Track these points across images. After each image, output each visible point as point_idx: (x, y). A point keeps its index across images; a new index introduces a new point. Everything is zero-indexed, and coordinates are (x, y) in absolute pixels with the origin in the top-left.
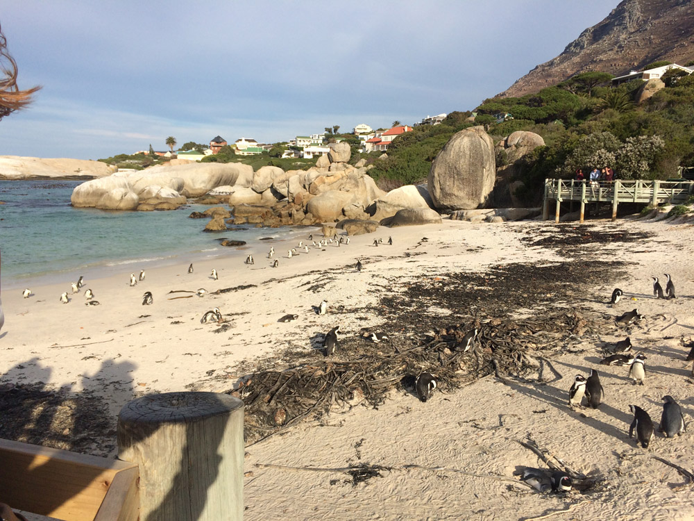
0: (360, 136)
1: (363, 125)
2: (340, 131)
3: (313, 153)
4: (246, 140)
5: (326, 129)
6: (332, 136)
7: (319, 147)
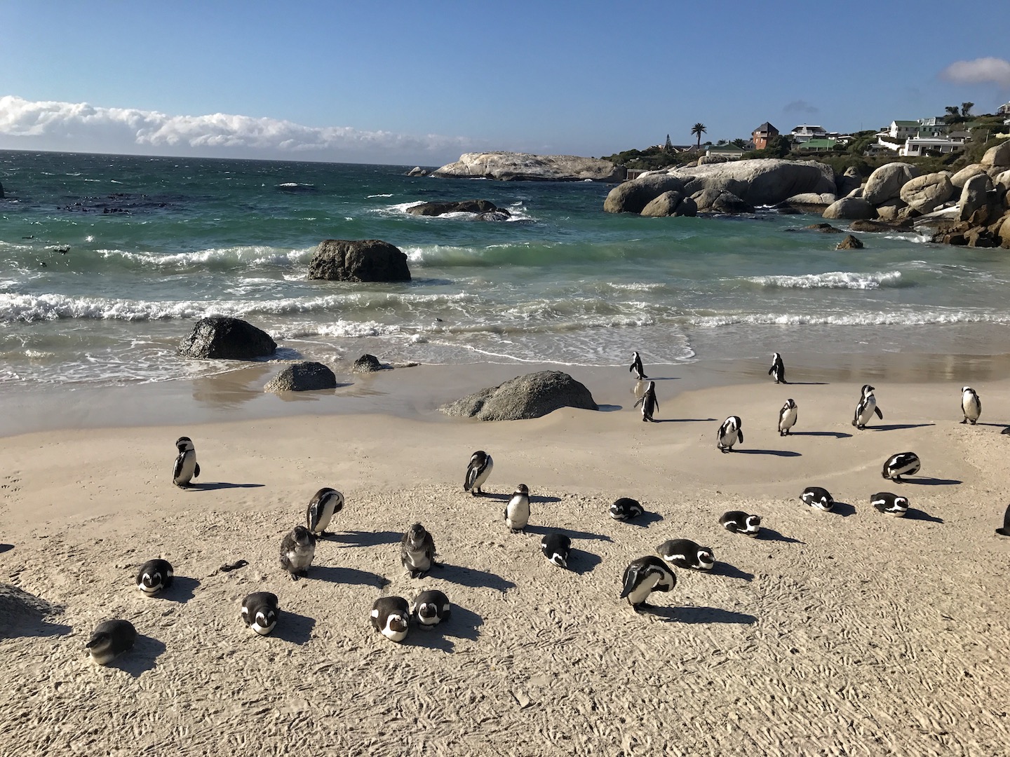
2: (973, 112)
3: (924, 148)
4: (808, 128)
6: (960, 120)
7: (935, 138)
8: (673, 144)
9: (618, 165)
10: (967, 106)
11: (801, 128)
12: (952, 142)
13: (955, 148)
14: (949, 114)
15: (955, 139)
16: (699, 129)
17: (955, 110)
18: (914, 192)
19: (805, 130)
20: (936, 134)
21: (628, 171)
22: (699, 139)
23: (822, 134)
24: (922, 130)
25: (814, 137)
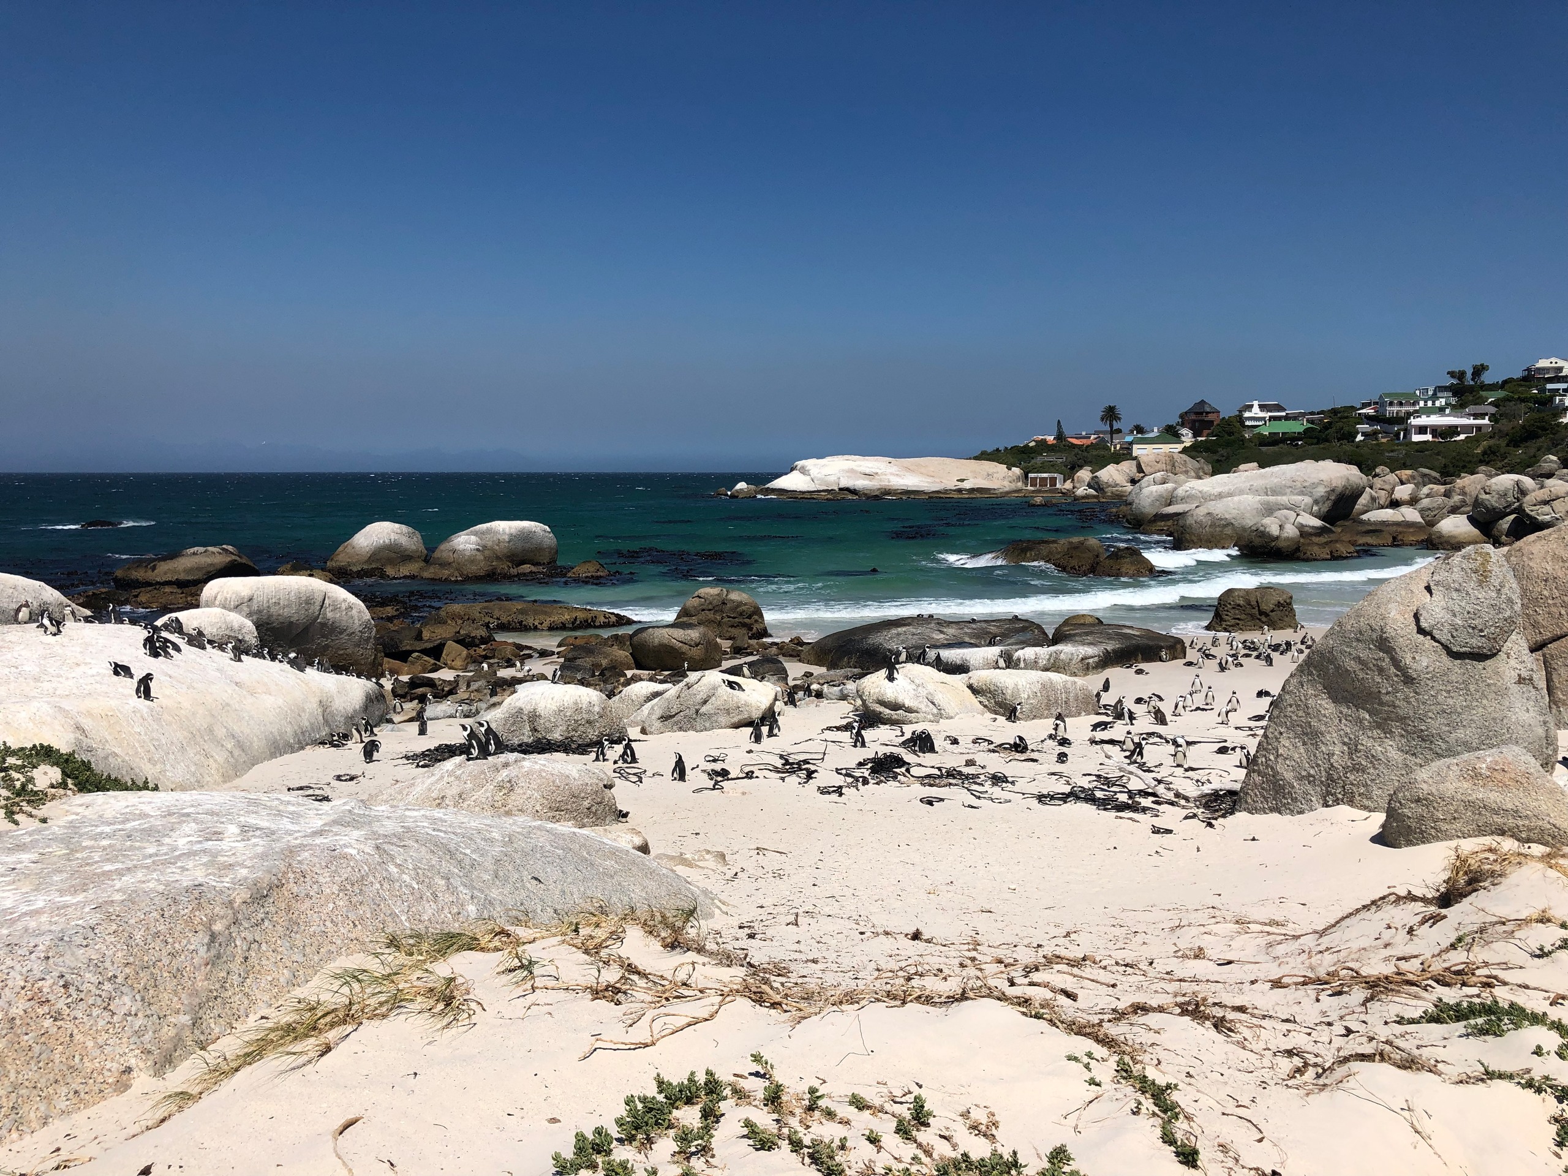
0: (1549, 386)
1: (1554, 360)
2: (1487, 378)
3: (1435, 431)
5: (1452, 374)
6: (1471, 389)
7: (1448, 415)
9: (1013, 469)
10: (1478, 370)
11: (1252, 406)
12: (1472, 421)
13: (1479, 428)
14: (1455, 382)
15: (1476, 416)
16: (1111, 414)
17: (1461, 375)
20: (1447, 411)
21: (1030, 475)
22: (1111, 426)
23: (1283, 414)
24: (1422, 404)
25: (1271, 418)
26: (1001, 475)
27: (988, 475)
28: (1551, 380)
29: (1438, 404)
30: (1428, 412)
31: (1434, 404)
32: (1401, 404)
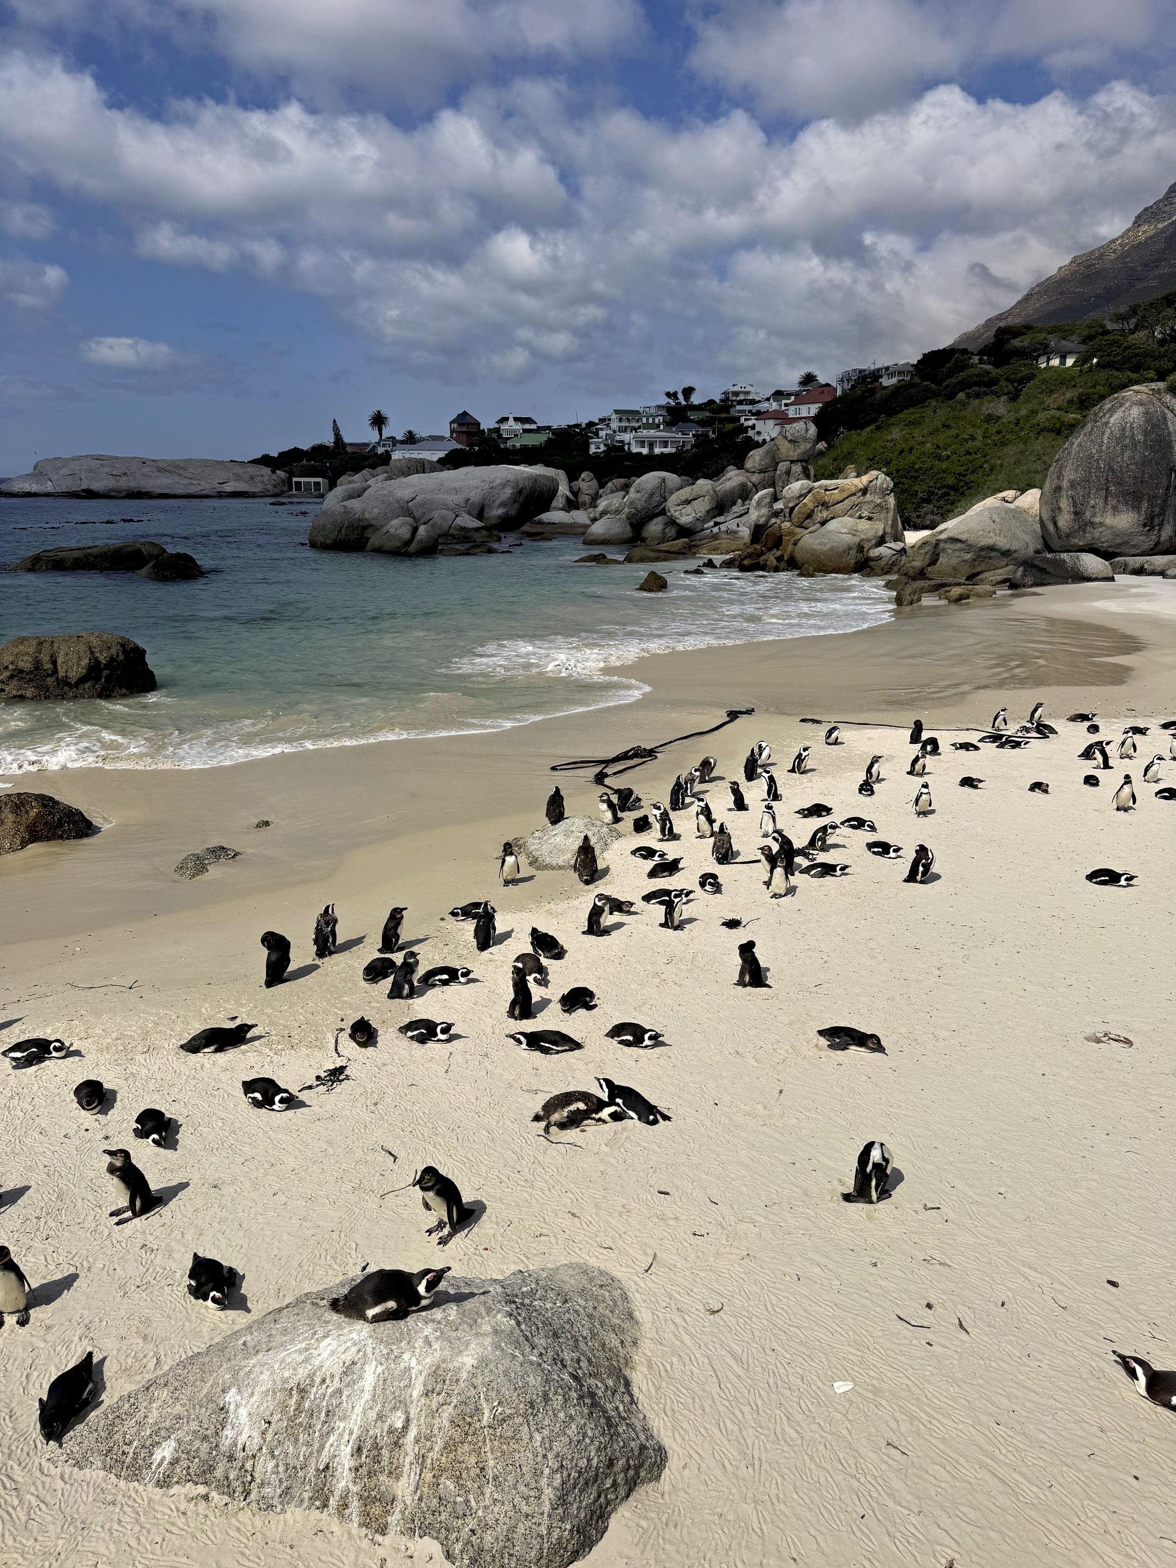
0: (739, 407)
2: (696, 399)
3: (650, 443)
5: (668, 395)
8: (347, 439)
9: (278, 472)
10: (688, 392)
11: (506, 419)
14: (670, 401)
15: (684, 432)
16: (379, 421)
17: (675, 394)
18: (681, 507)
19: (511, 420)
20: (662, 427)
21: (295, 479)
22: (381, 434)
23: (534, 427)
24: (644, 420)
25: (525, 431)
26: (266, 479)
27: (252, 478)
28: (740, 402)
29: (657, 421)
30: (647, 426)
31: (654, 420)
32: (628, 420)
